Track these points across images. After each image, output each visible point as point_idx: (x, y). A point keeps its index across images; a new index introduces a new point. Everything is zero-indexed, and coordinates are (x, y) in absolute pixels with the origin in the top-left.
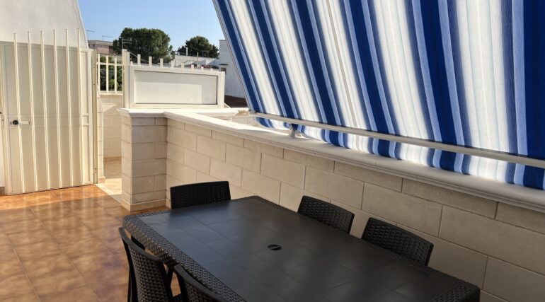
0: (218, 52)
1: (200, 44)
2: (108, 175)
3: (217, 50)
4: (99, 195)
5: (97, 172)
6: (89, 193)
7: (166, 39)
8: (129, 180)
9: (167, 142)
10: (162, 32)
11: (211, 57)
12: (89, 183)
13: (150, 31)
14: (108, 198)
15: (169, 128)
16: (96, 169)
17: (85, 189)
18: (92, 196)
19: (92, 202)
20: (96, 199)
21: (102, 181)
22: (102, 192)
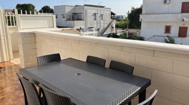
0: (54, 11)
1: (47, 8)
2: (15, 57)
3: (53, 10)
4: (12, 65)
5: (10, 56)
6: (8, 64)
7: (34, 7)
8: (23, 58)
9: (36, 42)
10: (32, 5)
11: (52, 13)
12: (7, 61)
13: (27, 4)
14: (16, 65)
15: (36, 37)
16: (9, 55)
17: (6, 63)
18: (9, 65)
19: (9, 67)
20: (11, 66)
21: (13, 59)
22: (13, 63)
